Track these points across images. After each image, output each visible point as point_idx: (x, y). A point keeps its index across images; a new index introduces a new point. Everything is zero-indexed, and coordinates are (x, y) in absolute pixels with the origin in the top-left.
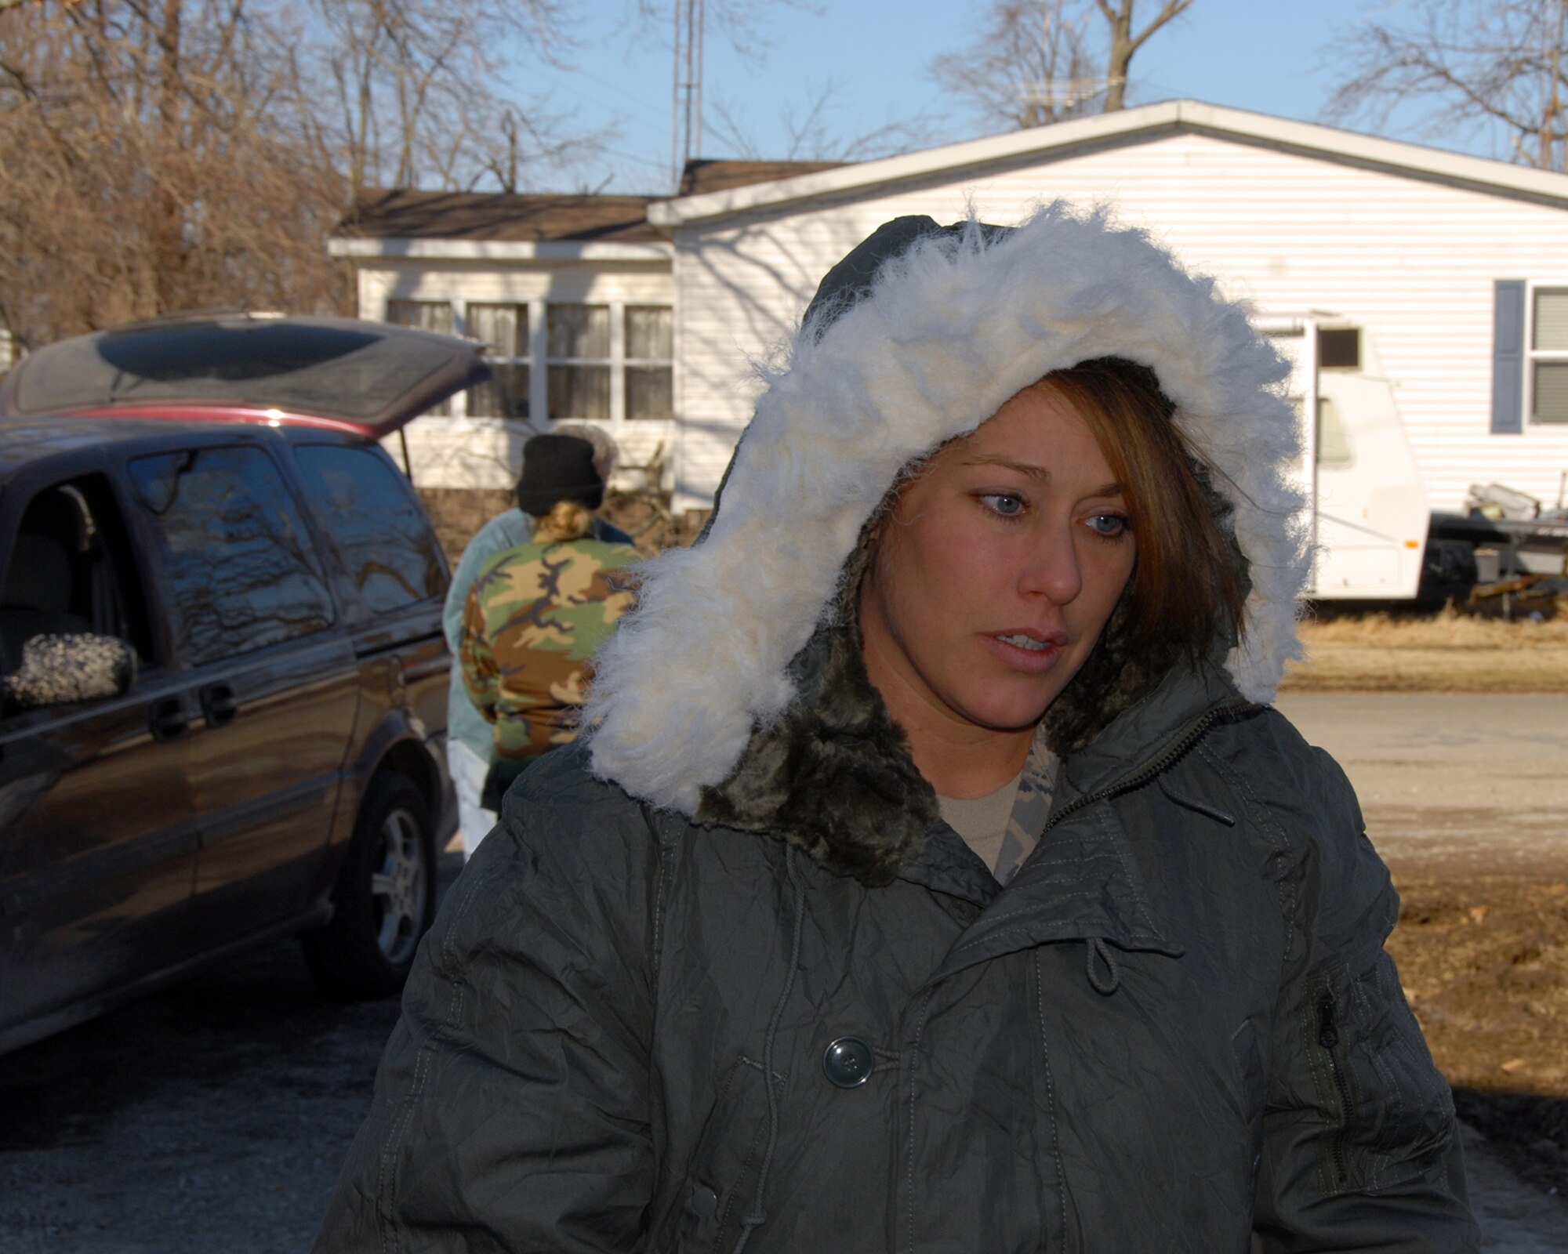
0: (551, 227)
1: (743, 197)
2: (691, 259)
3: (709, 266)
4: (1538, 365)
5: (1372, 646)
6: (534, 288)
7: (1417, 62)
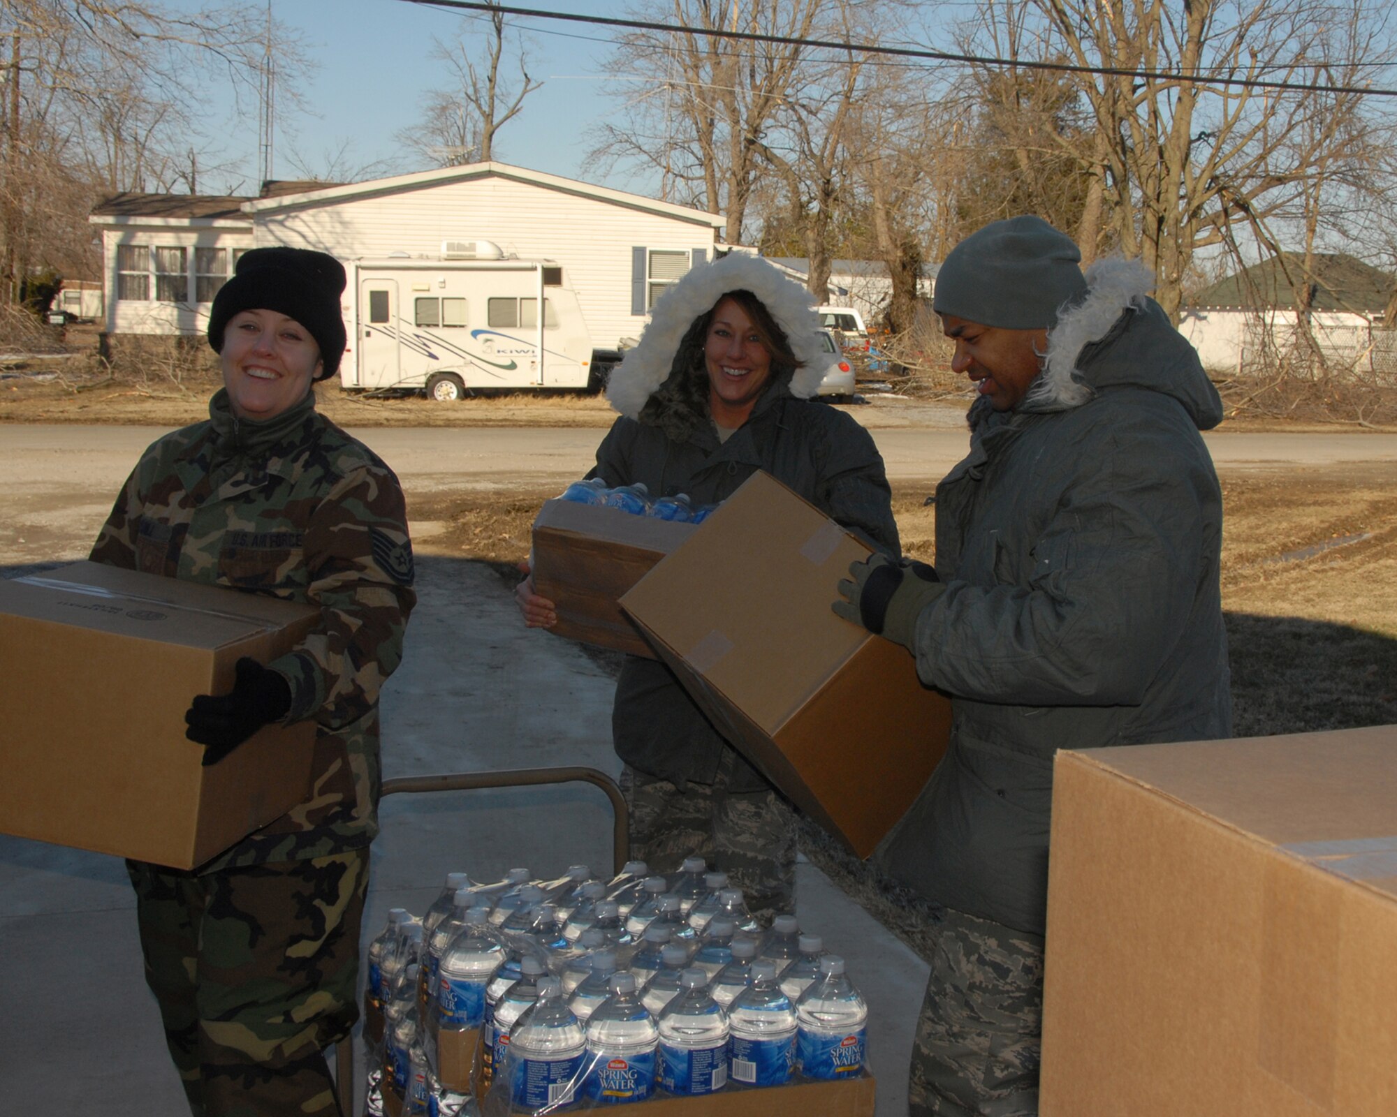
0: (198, 211)
1: (287, 200)
2: (264, 229)
3: (271, 232)
4: (652, 285)
5: (568, 408)
6: (190, 240)
7: (626, 141)
